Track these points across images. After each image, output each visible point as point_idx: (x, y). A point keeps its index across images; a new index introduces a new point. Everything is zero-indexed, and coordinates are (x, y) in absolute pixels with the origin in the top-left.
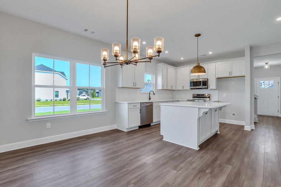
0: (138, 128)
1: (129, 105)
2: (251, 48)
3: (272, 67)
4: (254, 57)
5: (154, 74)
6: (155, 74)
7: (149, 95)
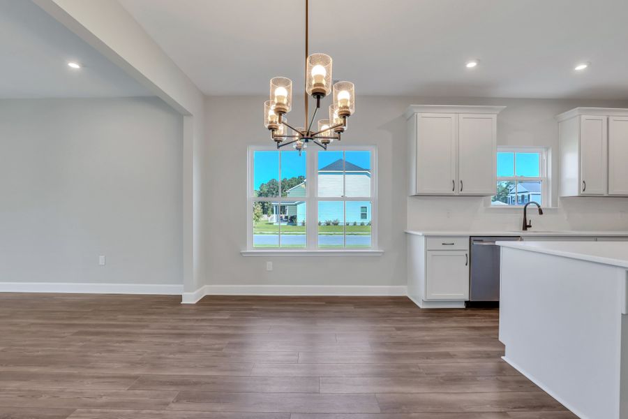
0: (463, 306)
1: (427, 239)
5: (547, 149)
7: (523, 215)
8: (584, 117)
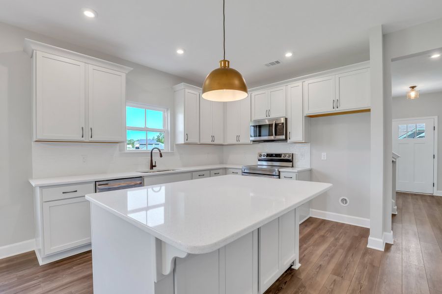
1: (43, 190)
2: (385, 37)
3: (423, 95)
4: (393, 60)
5: (168, 110)
6: (171, 109)
7: (150, 158)
8: (187, 90)
